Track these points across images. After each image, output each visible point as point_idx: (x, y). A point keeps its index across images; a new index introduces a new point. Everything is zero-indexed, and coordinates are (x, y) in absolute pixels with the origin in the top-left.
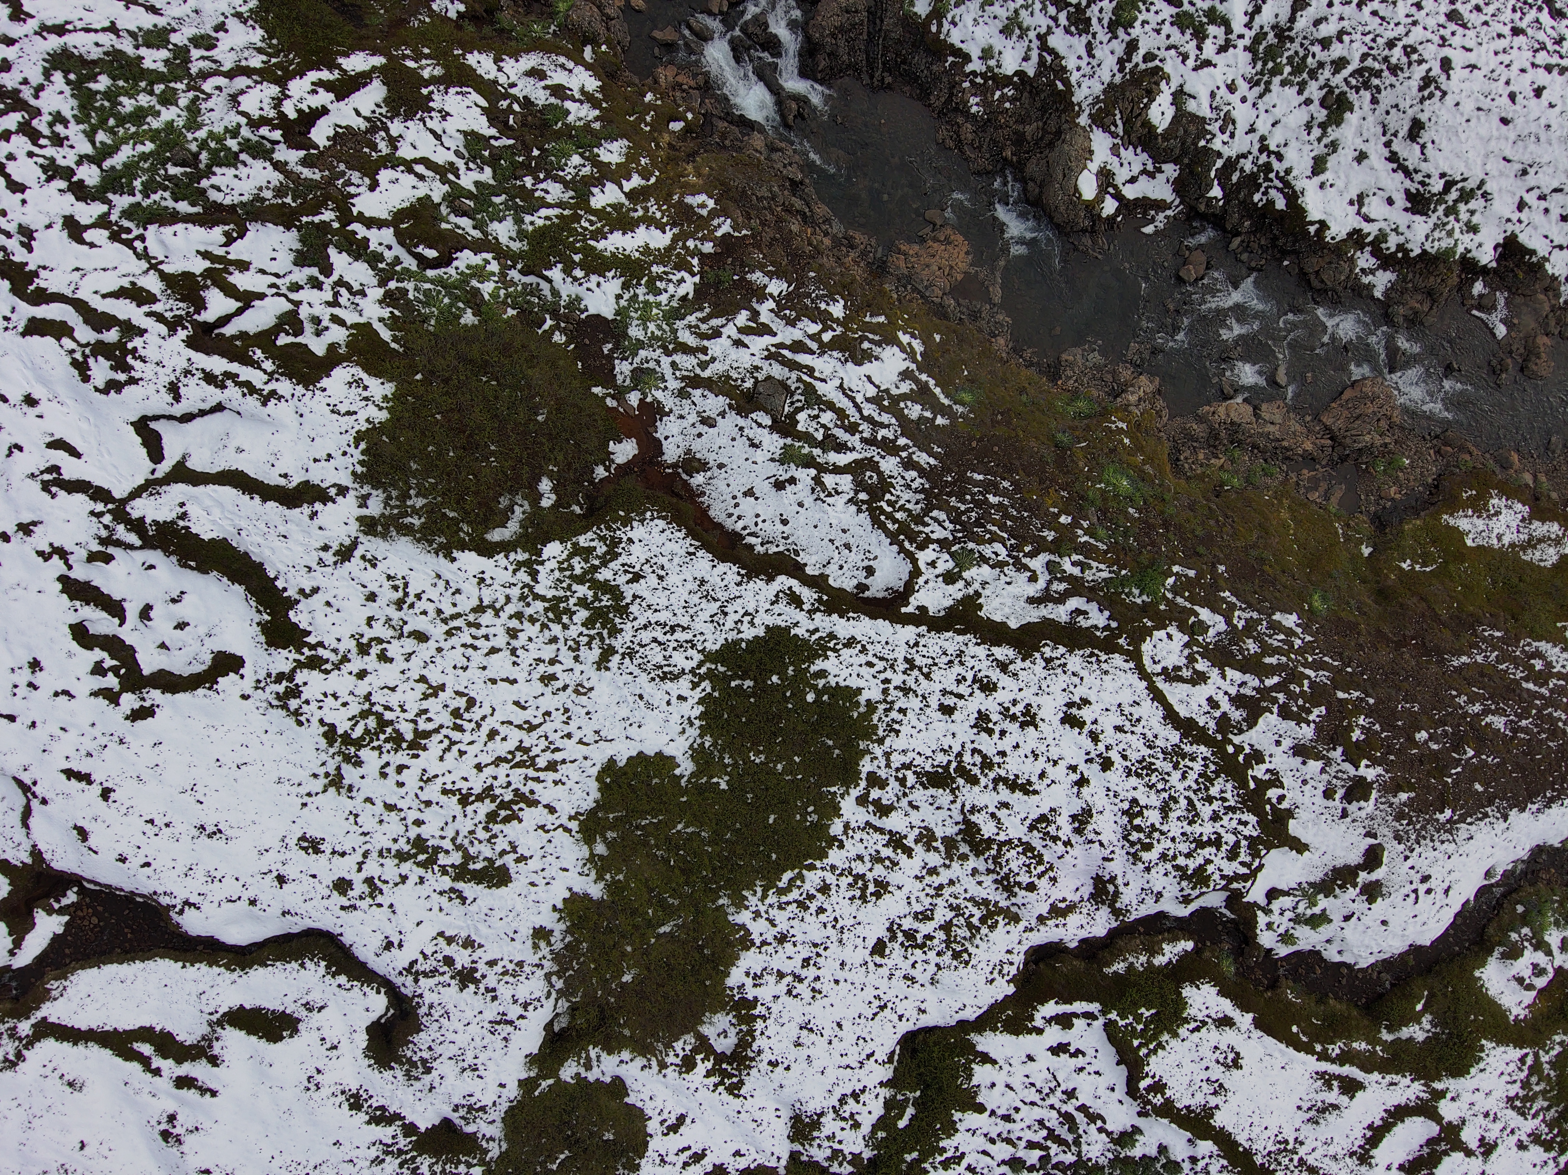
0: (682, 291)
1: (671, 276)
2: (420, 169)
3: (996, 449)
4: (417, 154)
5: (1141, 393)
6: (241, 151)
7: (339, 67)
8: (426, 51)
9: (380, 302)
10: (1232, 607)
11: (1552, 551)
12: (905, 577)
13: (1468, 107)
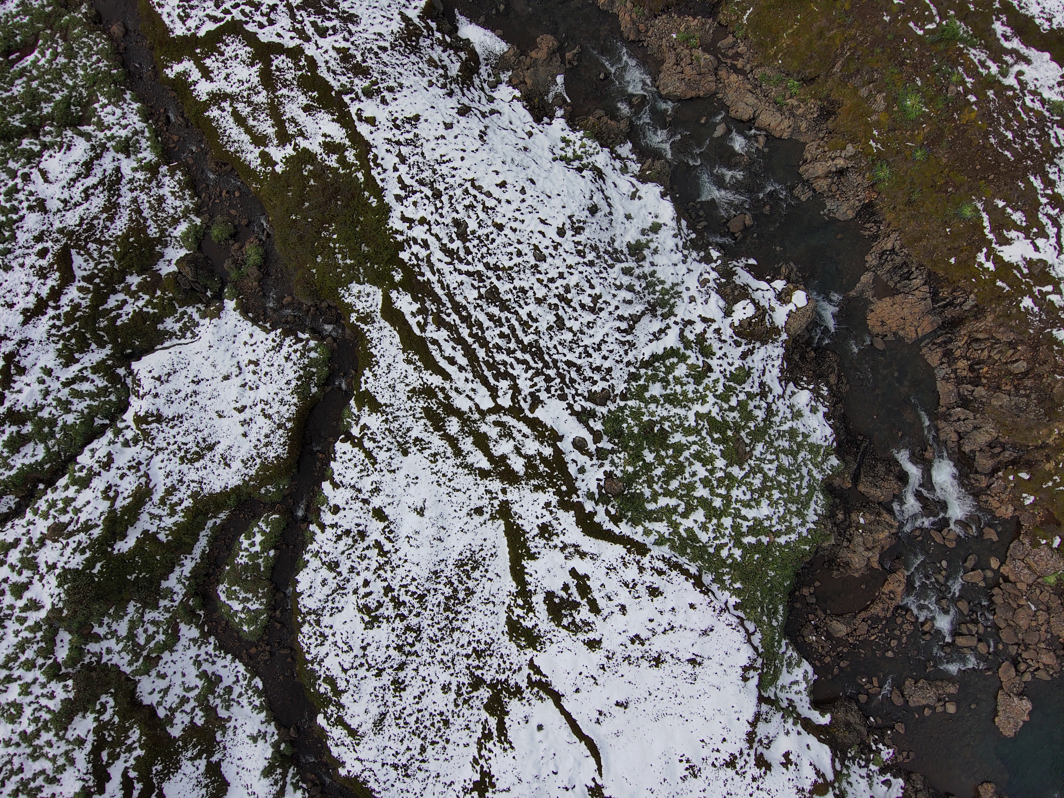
3: (978, 167)
5: (830, 162)
13: (556, 202)
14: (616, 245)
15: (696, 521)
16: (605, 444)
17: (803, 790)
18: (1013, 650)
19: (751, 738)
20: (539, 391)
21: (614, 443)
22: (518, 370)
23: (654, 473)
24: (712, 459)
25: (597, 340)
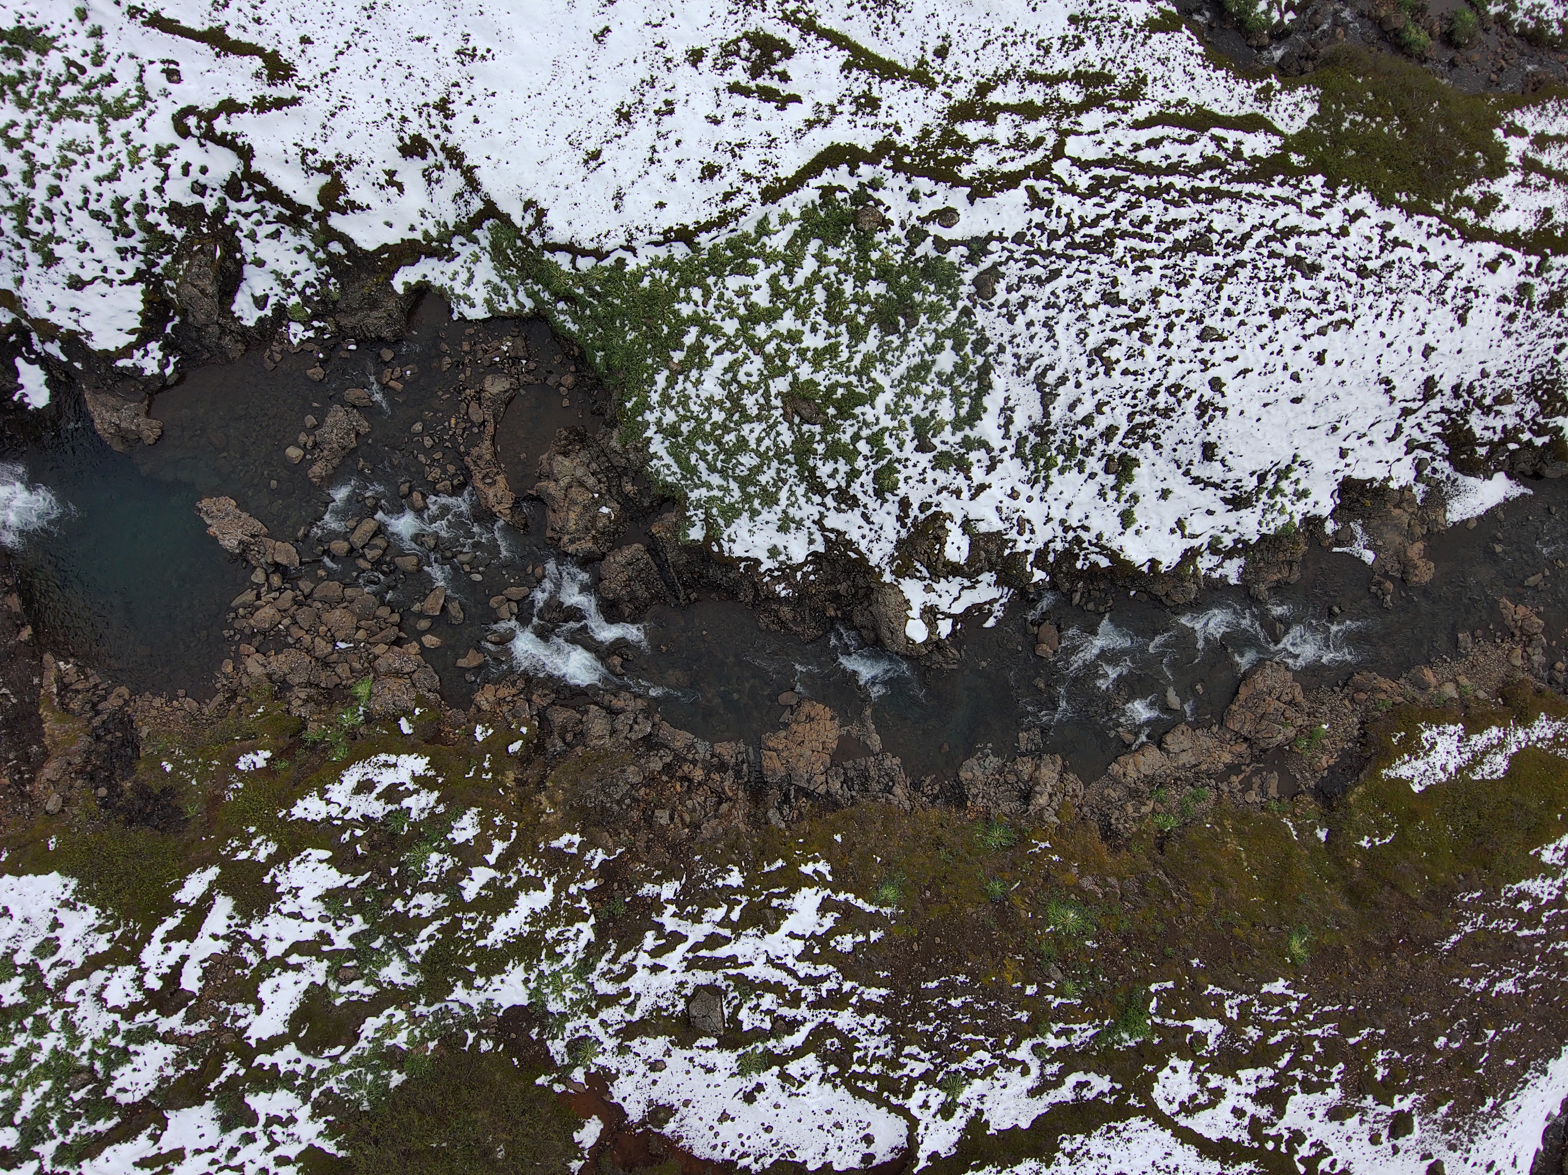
0: (582, 943)
1: (567, 934)
2: (294, 959)
3: (938, 940)
4: (286, 945)
5: (1049, 789)
6: (127, 1044)
7: (180, 905)
8: (252, 829)
9: (311, 1118)
10: (1220, 999)
11: (1499, 758)
12: (905, 1132)
13: (1253, 409)
14: (1148, 446)
15: (758, 288)
16: (926, 248)
17: (348, 168)
18: (306, 586)
19: (455, 156)
20: (1048, 215)
21: (918, 260)
22: (1089, 209)
23: (851, 280)
24: (817, 366)
25: (1059, 330)
